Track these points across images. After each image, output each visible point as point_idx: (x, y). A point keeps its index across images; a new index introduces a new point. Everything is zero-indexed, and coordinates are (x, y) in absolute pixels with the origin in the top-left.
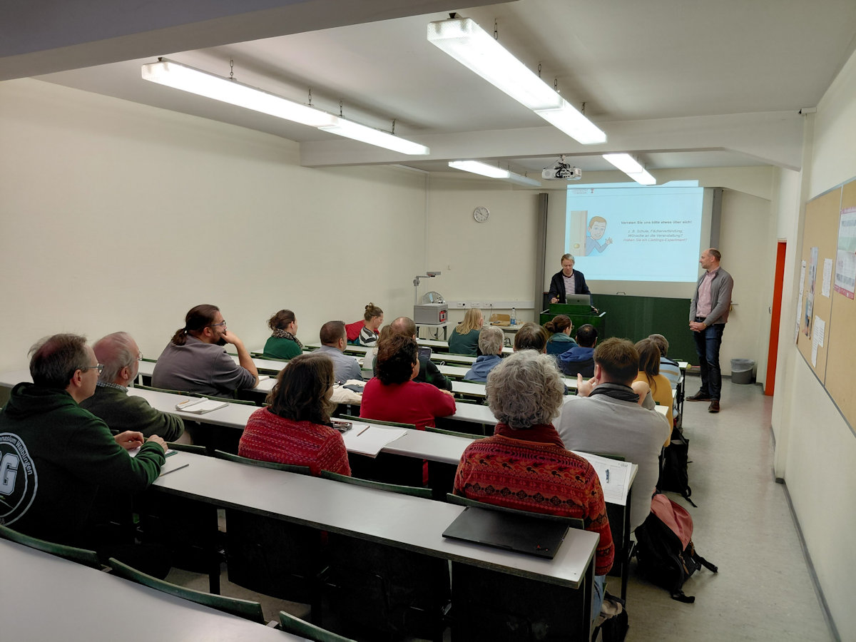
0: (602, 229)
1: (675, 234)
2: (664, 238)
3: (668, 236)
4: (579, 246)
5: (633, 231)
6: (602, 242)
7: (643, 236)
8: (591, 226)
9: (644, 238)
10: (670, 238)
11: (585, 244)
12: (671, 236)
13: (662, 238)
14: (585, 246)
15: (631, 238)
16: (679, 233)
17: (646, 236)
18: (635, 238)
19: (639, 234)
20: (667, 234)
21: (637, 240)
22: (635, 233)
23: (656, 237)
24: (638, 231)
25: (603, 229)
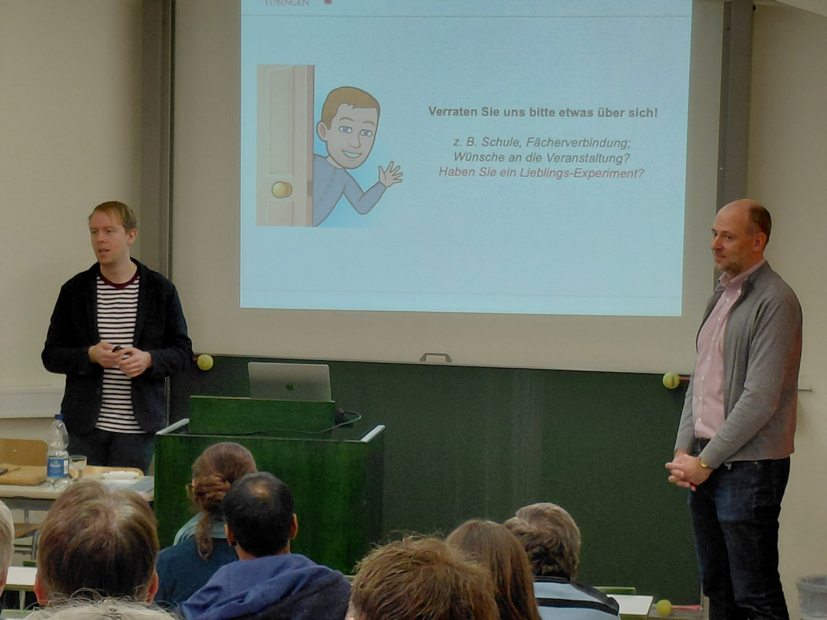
0: (366, 132)
1: (606, 152)
2: (571, 167)
3: (583, 159)
4: (288, 189)
5: (471, 141)
6: (366, 177)
7: (501, 158)
8: (327, 119)
9: (506, 165)
10: (587, 166)
11: (310, 185)
12: (593, 159)
13: (562, 166)
14: (310, 191)
15: (463, 165)
16: (616, 151)
17: (513, 158)
18: (477, 165)
19: (488, 150)
20: (580, 151)
21: (485, 173)
22: (477, 149)
23: (544, 165)
24: (486, 142)
25: (370, 132)
